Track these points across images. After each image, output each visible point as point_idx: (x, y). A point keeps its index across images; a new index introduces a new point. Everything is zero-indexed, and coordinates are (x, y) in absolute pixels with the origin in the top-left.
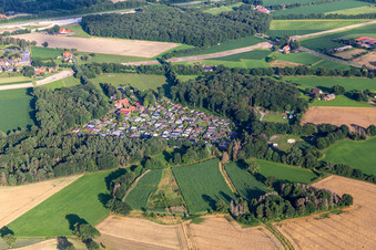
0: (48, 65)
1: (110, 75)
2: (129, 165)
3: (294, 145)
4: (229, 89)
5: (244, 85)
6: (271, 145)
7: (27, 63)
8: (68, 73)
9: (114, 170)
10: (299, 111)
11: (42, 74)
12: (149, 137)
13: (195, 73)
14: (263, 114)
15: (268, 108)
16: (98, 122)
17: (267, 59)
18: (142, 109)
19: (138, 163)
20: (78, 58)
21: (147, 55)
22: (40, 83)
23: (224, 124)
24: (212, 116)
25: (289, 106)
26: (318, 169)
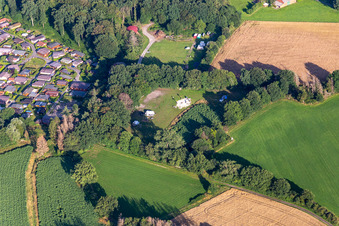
3: (185, 112)
6: (139, 115)
14: (152, 39)
23: (73, 64)
24: (57, 46)
25: (202, 24)
26: (210, 172)
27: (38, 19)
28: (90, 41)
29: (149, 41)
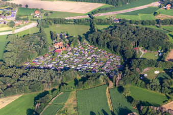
0: (24, 19)
1: (58, 26)
2: (51, 89)
3: (158, 75)
4: (123, 36)
5: (134, 33)
6: (142, 76)
7: (13, 19)
8: (34, 24)
9: (41, 92)
10: (166, 50)
11: (19, 26)
12: (69, 68)
13: (108, 24)
14: (143, 52)
15: (147, 48)
16: (41, 58)
17: (155, 14)
18: (70, 49)
19: (57, 87)
20: (43, 14)
21: (84, 12)
22: (16, 31)
23: (117, 60)
24: (111, 54)
25: (160, 47)
26: (169, 93)
27: (104, 46)
28: (122, 53)
29: (142, 53)
